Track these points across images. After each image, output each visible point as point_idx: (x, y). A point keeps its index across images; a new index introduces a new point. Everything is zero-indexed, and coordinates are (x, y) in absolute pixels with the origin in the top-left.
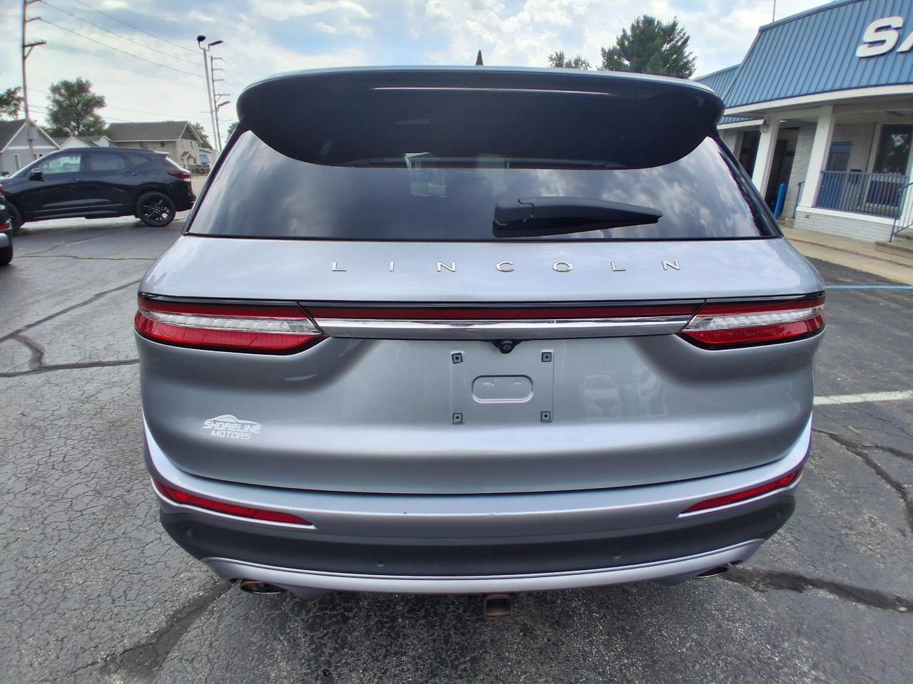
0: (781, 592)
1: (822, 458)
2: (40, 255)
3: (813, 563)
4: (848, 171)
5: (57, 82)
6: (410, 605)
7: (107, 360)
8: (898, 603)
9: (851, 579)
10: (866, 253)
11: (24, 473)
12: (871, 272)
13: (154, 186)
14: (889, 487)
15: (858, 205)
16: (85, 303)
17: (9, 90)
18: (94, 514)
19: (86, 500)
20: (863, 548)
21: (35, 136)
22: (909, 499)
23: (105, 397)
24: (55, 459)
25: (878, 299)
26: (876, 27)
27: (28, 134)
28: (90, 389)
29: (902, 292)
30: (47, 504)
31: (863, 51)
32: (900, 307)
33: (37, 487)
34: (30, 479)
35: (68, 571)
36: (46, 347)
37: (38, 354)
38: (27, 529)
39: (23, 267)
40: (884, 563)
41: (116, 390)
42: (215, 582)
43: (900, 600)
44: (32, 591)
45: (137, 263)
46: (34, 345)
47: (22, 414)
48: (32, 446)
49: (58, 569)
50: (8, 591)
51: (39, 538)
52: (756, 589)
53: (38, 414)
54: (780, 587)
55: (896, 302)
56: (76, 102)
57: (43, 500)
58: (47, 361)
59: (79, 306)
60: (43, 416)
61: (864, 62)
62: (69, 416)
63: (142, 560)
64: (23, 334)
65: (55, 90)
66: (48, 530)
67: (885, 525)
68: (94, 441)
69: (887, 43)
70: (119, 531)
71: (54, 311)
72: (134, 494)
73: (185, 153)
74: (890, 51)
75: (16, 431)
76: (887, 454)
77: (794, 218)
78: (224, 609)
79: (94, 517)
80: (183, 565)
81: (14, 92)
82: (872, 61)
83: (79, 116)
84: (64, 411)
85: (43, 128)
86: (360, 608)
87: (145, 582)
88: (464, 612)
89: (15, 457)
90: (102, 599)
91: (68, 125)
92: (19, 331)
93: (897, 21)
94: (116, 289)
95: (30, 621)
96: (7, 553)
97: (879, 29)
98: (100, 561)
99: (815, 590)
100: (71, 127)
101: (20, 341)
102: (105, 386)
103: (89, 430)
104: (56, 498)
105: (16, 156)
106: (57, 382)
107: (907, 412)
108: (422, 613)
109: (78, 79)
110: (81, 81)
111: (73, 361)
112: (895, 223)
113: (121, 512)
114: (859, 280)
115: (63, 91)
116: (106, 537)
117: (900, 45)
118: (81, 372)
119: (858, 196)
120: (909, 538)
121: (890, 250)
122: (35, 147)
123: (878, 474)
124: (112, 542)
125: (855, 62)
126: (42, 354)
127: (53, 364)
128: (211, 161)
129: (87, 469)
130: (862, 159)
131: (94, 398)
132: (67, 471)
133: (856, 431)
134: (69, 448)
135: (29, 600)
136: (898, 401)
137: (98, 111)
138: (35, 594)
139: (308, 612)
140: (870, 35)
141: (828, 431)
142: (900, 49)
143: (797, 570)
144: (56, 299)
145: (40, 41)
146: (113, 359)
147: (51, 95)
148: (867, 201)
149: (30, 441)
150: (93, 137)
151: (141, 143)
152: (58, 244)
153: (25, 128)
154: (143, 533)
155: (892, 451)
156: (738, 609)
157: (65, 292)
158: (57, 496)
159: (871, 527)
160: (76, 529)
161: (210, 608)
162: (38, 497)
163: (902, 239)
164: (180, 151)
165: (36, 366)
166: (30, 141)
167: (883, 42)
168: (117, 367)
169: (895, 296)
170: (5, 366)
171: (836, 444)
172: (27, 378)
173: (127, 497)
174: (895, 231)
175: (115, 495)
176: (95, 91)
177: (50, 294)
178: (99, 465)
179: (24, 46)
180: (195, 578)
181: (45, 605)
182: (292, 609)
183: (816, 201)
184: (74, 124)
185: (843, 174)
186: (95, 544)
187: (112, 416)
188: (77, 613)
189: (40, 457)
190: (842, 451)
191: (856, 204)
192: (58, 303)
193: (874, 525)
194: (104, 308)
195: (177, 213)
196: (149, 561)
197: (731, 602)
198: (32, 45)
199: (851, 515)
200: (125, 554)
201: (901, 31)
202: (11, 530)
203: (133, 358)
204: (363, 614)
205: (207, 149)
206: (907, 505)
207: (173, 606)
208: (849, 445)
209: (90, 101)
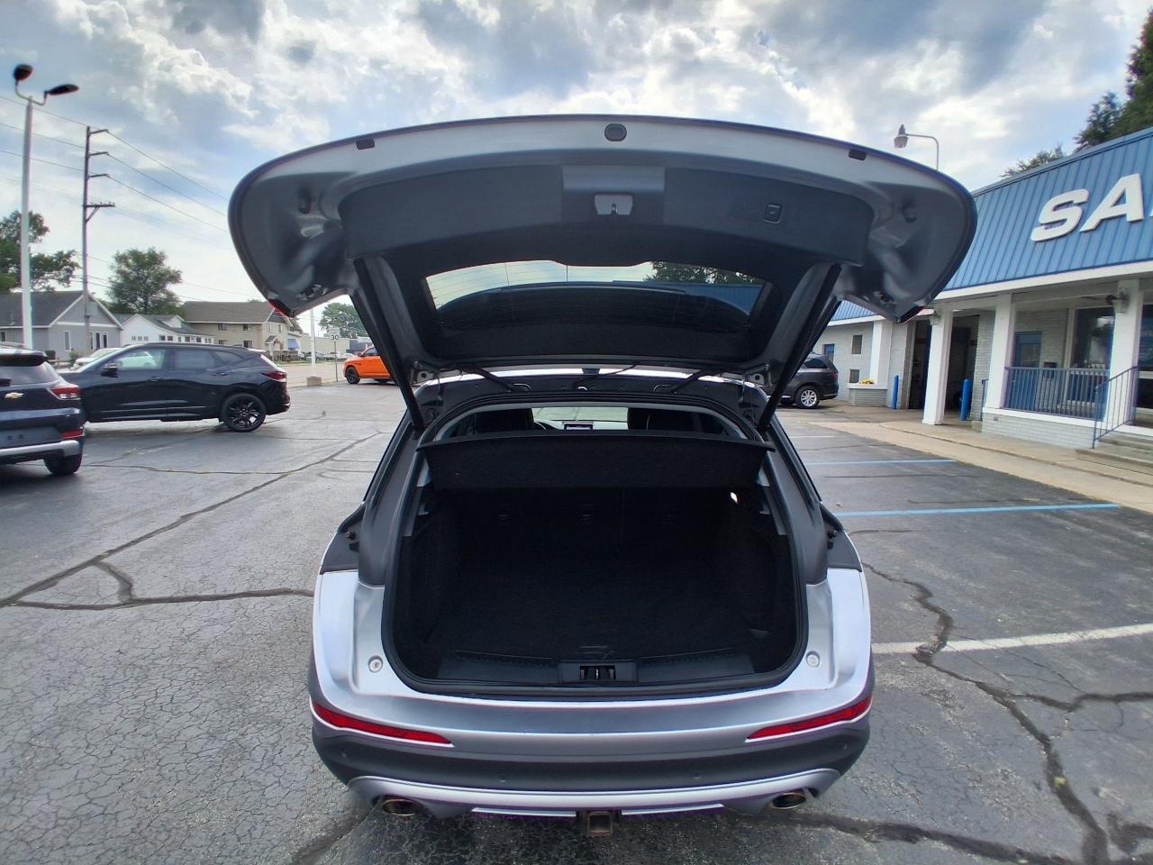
0: (893, 843)
1: (962, 708)
2: (109, 464)
3: (932, 816)
4: (1041, 367)
5: (123, 251)
6: (524, 849)
7: (204, 593)
8: (1017, 855)
9: (970, 832)
10: (1065, 464)
11: (132, 714)
12: (1065, 488)
13: (246, 387)
14: (1032, 738)
15: (1058, 402)
16: (171, 527)
17: (61, 253)
18: (210, 756)
19: (201, 742)
20: (989, 801)
21: (93, 311)
22: (1052, 751)
23: (206, 635)
24: (162, 700)
25: (1067, 522)
26: (1053, 206)
27: (86, 310)
28: (190, 626)
29: (1098, 512)
30: (160, 746)
31: (1039, 234)
32: (1091, 531)
33: (147, 729)
34: (139, 720)
35: (190, 811)
36: (135, 578)
37: (127, 585)
38: (142, 770)
39: (91, 479)
40: (1010, 817)
41: (217, 628)
42: (336, 824)
43: (1021, 853)
44: (155, 830)
45: (224, 477)
46: (119, 574)
47: (119, 651)
48: (135, 685)
49: (179, 808)
50: (128, 829)
51: (157, 779)
52: (868, 840)
53: (137, 652)
54: (893, 838)
55: (1087, 524)
56: (146, 275)
57: (155, 741)
58: (138, 593)
59: (164, 529)
60: (142, 655)
61: (1040, 246)
62: (171, 655)
63: (263, 801)
64: (105, 560)
65: (121, 259)
66: (165, 771)
67: (1019, 777)
68: (201, 682)
69: (1068, 221)
70: (238, 774)
71: (137, 535)
72: (248, 737)
73: (271, 338)
74: (1071, 232)
75: (115, 669)
76: (1039, 704)
77: (981, 420)
78: (345, 849)
79: (210, 759)
80: (304, 807)
81: (68, 256)
82: (1050, 245)
83: (147, 292)
84: (164, 649)
85: (103, 303)
86: (476, 852)
87: (268, 822)
88: (576, 857)
89: (118, 697)
90: (227, 837)
91: (133, 301)
92: (100, 557)
93: (1080, 195)
94: (205, 511)
95: (154, 858)
96: (122, 793)
97: (1057, 207)
98: (222, 801)
99: (930, 842)
100: (137, 302)
101: (104, 569)
102: (204, 624)
103: (194, 670)
104: (169, 740)
105: (67, 334)
106: (153, 617)
107: (1071, 657)
108: (537, 857)
109: (150, 249)
110: (154, 252)
111: (167, 594)
112: (1095, 425)
113: (238, 755)
114: (1048, 499)
115: (130, 261)
116: (225, 779)
117: (1084, 223)
118: (178, 608)
119: (1056, 392)
120: (1043, 792)
121: (1094, 459)
122: (92, 325)
123: (1023, 725)
124: (231, 784)
125: (1030, 247)
126: (131, 585)
127: (147, 596)
128: (300, 346)
129: (198, 712)
130: (1056, 350)
131: (194, 636)
132: (177, 712)
133: (1008, 679)
134: (175, 689)
135: (152, 837)
136: (1064, 643)
137: (171, 287)
138: (157, 831)
139: (427, 853)
140: (1047, 214)
141: (974, 679)
142: (1084, 228)
143: (915, 822)
144: (137, 520)
145: (107, 203)
146: (210, 593)
147: (116, 264)
148: (1067, 399)
149: (132, 680)
150: (164, 316)
151: (219, 324)
152: (130, 451)
153: (81, 300)
154: (261, 776)
155: (1044, 700)
156: (847, 858)
157: (147, 511)
158: (170, 738)
159: (1003, 779)
160: (193, 770)
161: (333, 847)
162: (149, 738)
163: (1107, 444)
164: (265, 335)
165: (126, 598)
166: (87, 318)
167: (1063, 221)
168: (216, 602)
169: (1087, 517)
170: (91, 597)
171: (982, 693)
172: (119, 612)
173: (242, 741)
174: (1097, 435)
175: (229, 738)
176: (170, 264)
177: (129, 514)
178: (210, 707)
179: (85, 207)
180: (316, 820)
181: (169, 842)
182: (411, 851)
183: (1003, 400)
184: (141, 300)
185: (1035, 371)
186: (215, 785)
187: (218, 656)
188: (204, 850)
189: (146, 697)
190: (986, 701)
191: (1055, 401)
192: (140, 525)
193: (1006, 778)
194: (194, 533)
195: (267, 416)
196: (269, 803)
197: (841, 852)
198: (97, 207)
199: (982, 768)
200: (246, 795)
201: (1085, 206)
202: (124, 771)
203: (232, 592)
204: (479, 857)
205: (296, 333)
206: (1048, 758)
207: (297, 845)
208: (996, 694)
209: (163, 275)
